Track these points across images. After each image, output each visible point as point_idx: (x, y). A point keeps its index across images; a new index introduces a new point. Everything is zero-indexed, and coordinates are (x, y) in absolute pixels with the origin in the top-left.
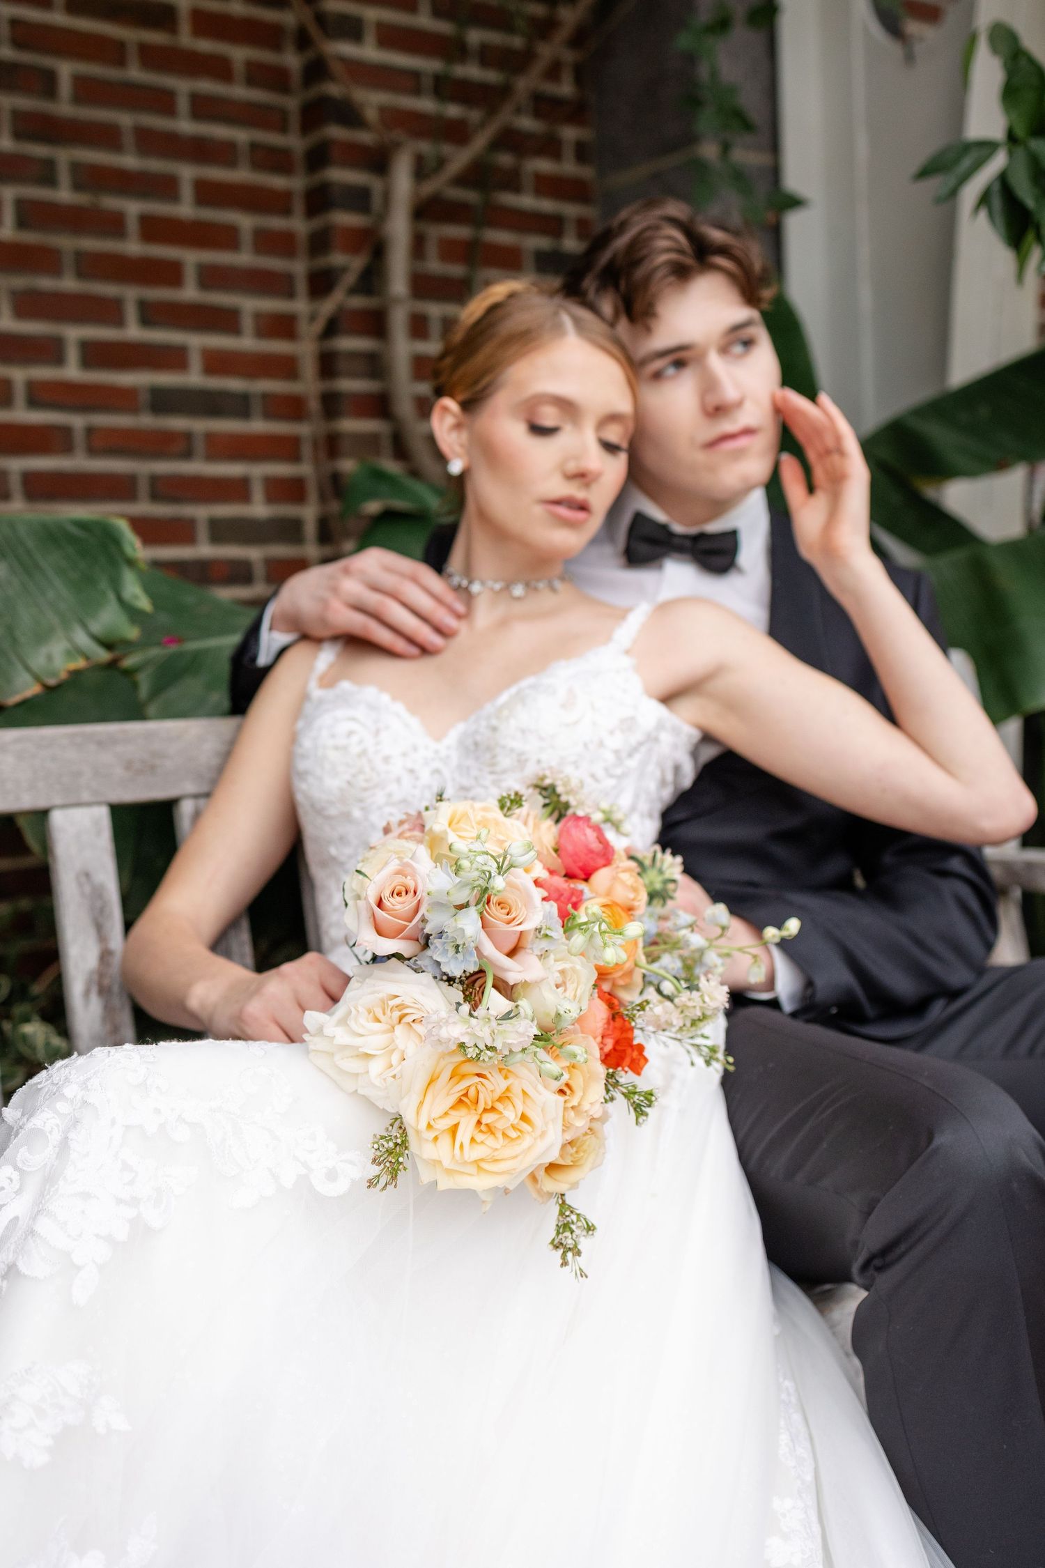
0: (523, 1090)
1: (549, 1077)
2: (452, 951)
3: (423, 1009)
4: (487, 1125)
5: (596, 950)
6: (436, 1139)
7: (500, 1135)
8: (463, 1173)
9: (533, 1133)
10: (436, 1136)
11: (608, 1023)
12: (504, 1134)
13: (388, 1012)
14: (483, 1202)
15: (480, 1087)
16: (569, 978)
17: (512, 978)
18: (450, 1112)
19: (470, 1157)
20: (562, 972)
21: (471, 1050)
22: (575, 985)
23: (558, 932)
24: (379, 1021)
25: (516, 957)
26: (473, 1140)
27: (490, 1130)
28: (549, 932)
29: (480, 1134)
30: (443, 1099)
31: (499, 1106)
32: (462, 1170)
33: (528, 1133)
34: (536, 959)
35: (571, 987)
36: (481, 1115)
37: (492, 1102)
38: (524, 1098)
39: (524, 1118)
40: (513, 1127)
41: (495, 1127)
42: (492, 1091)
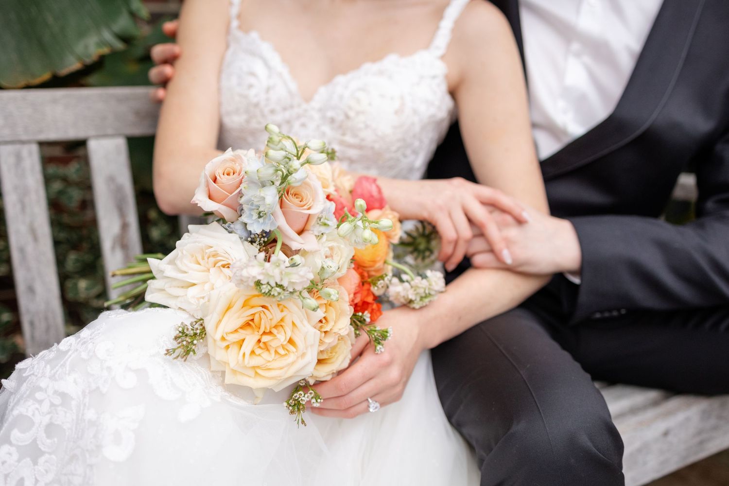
0: (293, 322)
1: (309, 309)
2: (255, 216)
3: (230, 258)
4: (264, 343)
5: (357, 236)
6: (227, 347)
7: (273, 352)
8: (244, 374)
9: (296, 353)
10: (228, 345)
11: (359, 286)
12: (276, 352)
13: (206, 259)
14: (257, 397)
15: (262, 315)
16: (335, 253)
17: (294, 246)
18: (239, 330)
19: (249, 363)
20: (331, 249)
21: (264, 286)
22: (339, 258)
23: (333, 222)
24: (199, 264)
25: (301, 236)
26: (253, 352)
27: (266, 347)
28: (326, 222)
29: (258, 349)
30: (234, 320)
31: (274, 331)
32: (243, 372)
33: (293, 352)
34: (315, 237)
35: (336, 258)
36: (261, 335)
37: (270, 329)
38: (293, 328)
39: (291, 341)
40: (283, 347)
41: (270, 346)
42: (271, 320)
